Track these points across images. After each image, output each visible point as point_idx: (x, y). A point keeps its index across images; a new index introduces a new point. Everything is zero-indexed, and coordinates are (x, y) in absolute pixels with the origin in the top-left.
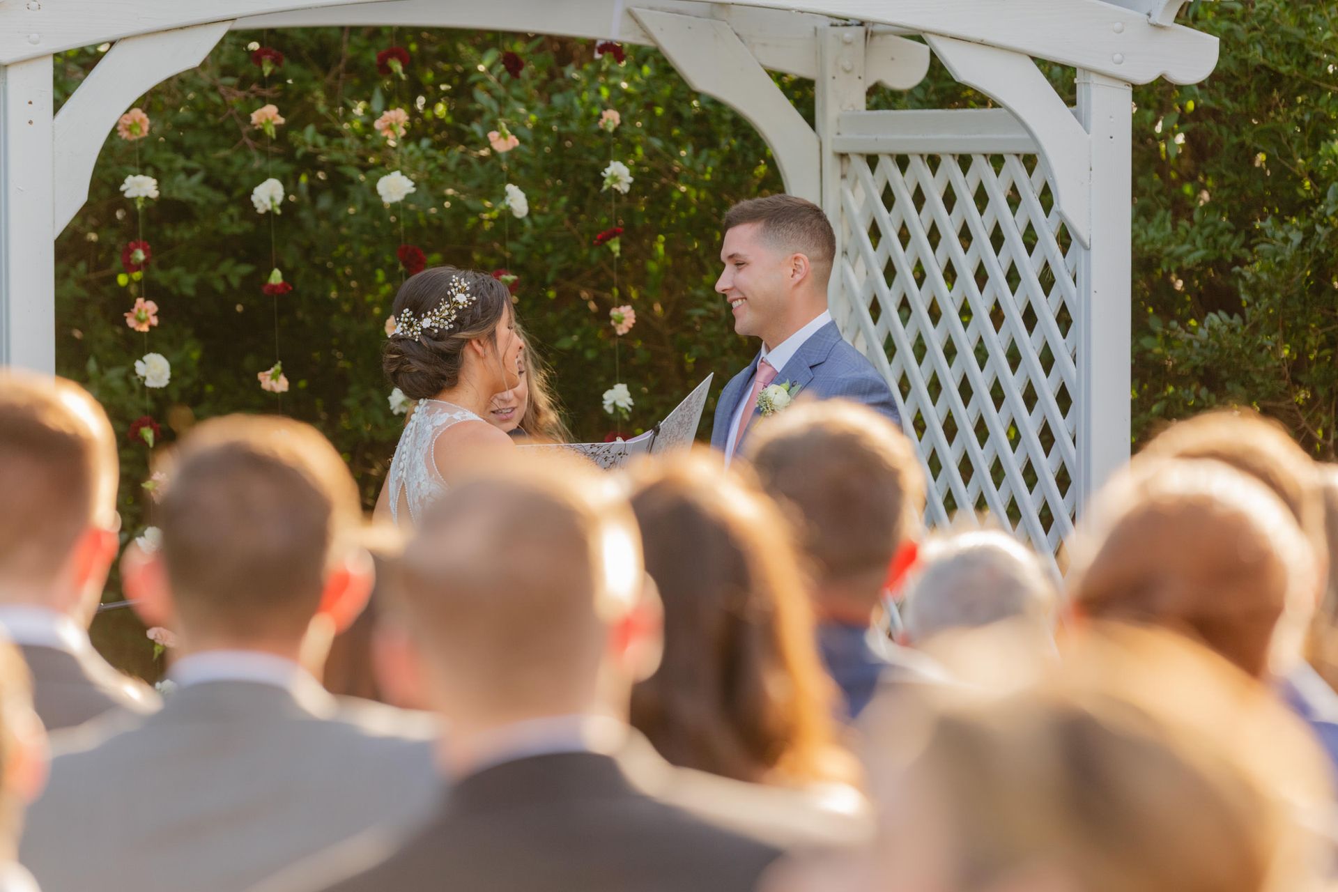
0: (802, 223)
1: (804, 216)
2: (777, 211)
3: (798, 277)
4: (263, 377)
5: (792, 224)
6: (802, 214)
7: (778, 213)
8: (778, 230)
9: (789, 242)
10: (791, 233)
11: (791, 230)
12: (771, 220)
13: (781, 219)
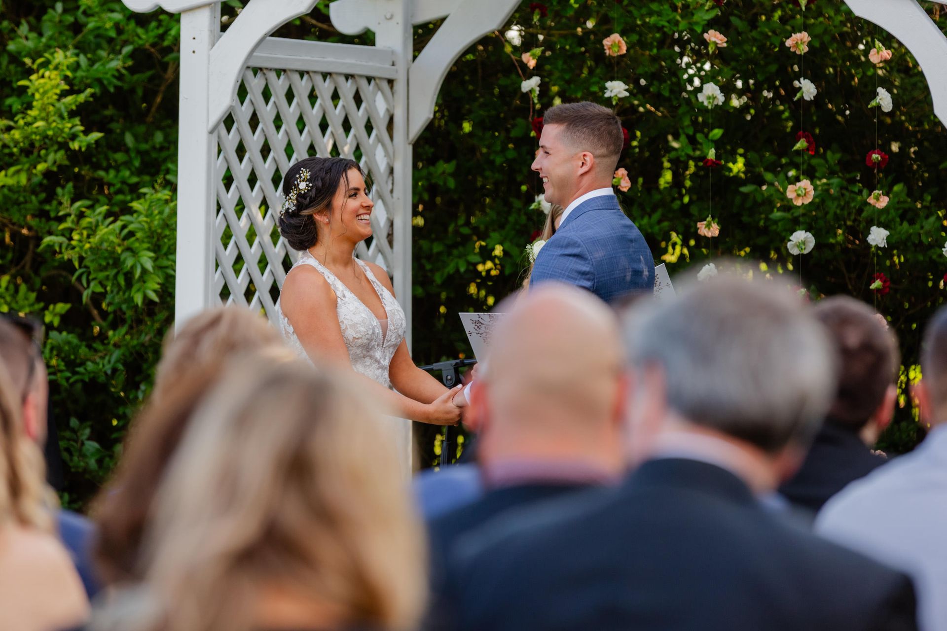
0: (593, 129)
1: (595, 124)
2: (576, 118)
3: (585, 169)
4: (700, 226)
5: (585, 129)
6: (594, 121)
7: (577, 119)
8: (575, 133)
9: (581, 143)
10: (583, 136)
11: (583, 133)
12: (570, 124)
13: (578, 124)
